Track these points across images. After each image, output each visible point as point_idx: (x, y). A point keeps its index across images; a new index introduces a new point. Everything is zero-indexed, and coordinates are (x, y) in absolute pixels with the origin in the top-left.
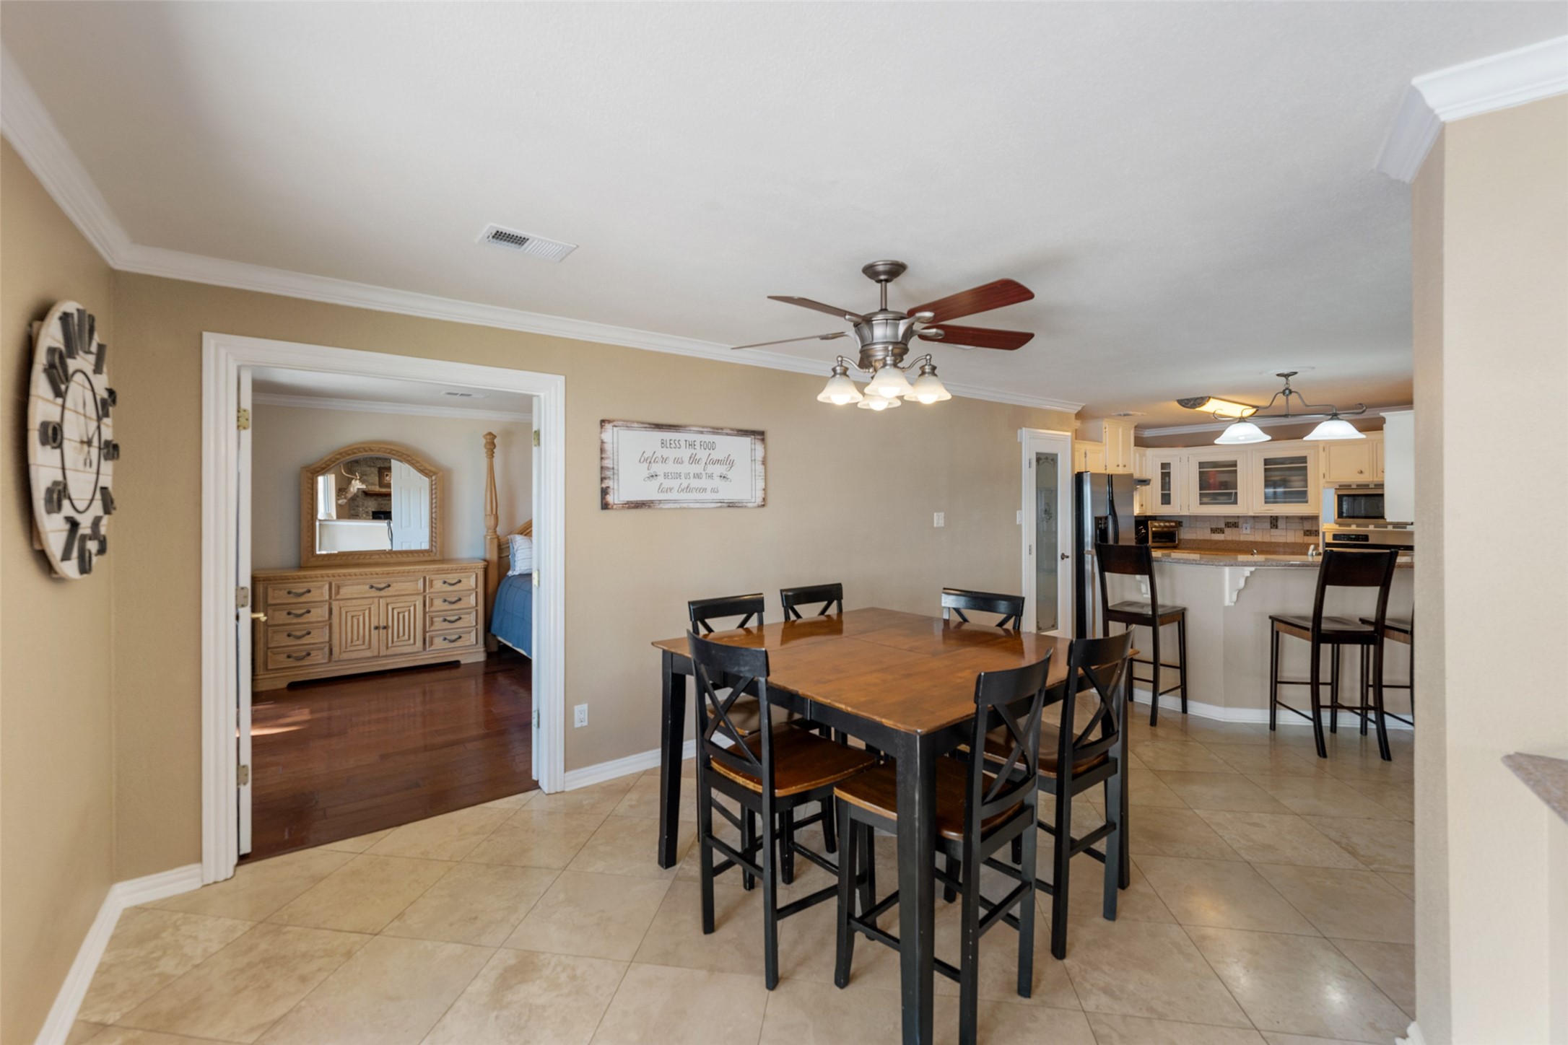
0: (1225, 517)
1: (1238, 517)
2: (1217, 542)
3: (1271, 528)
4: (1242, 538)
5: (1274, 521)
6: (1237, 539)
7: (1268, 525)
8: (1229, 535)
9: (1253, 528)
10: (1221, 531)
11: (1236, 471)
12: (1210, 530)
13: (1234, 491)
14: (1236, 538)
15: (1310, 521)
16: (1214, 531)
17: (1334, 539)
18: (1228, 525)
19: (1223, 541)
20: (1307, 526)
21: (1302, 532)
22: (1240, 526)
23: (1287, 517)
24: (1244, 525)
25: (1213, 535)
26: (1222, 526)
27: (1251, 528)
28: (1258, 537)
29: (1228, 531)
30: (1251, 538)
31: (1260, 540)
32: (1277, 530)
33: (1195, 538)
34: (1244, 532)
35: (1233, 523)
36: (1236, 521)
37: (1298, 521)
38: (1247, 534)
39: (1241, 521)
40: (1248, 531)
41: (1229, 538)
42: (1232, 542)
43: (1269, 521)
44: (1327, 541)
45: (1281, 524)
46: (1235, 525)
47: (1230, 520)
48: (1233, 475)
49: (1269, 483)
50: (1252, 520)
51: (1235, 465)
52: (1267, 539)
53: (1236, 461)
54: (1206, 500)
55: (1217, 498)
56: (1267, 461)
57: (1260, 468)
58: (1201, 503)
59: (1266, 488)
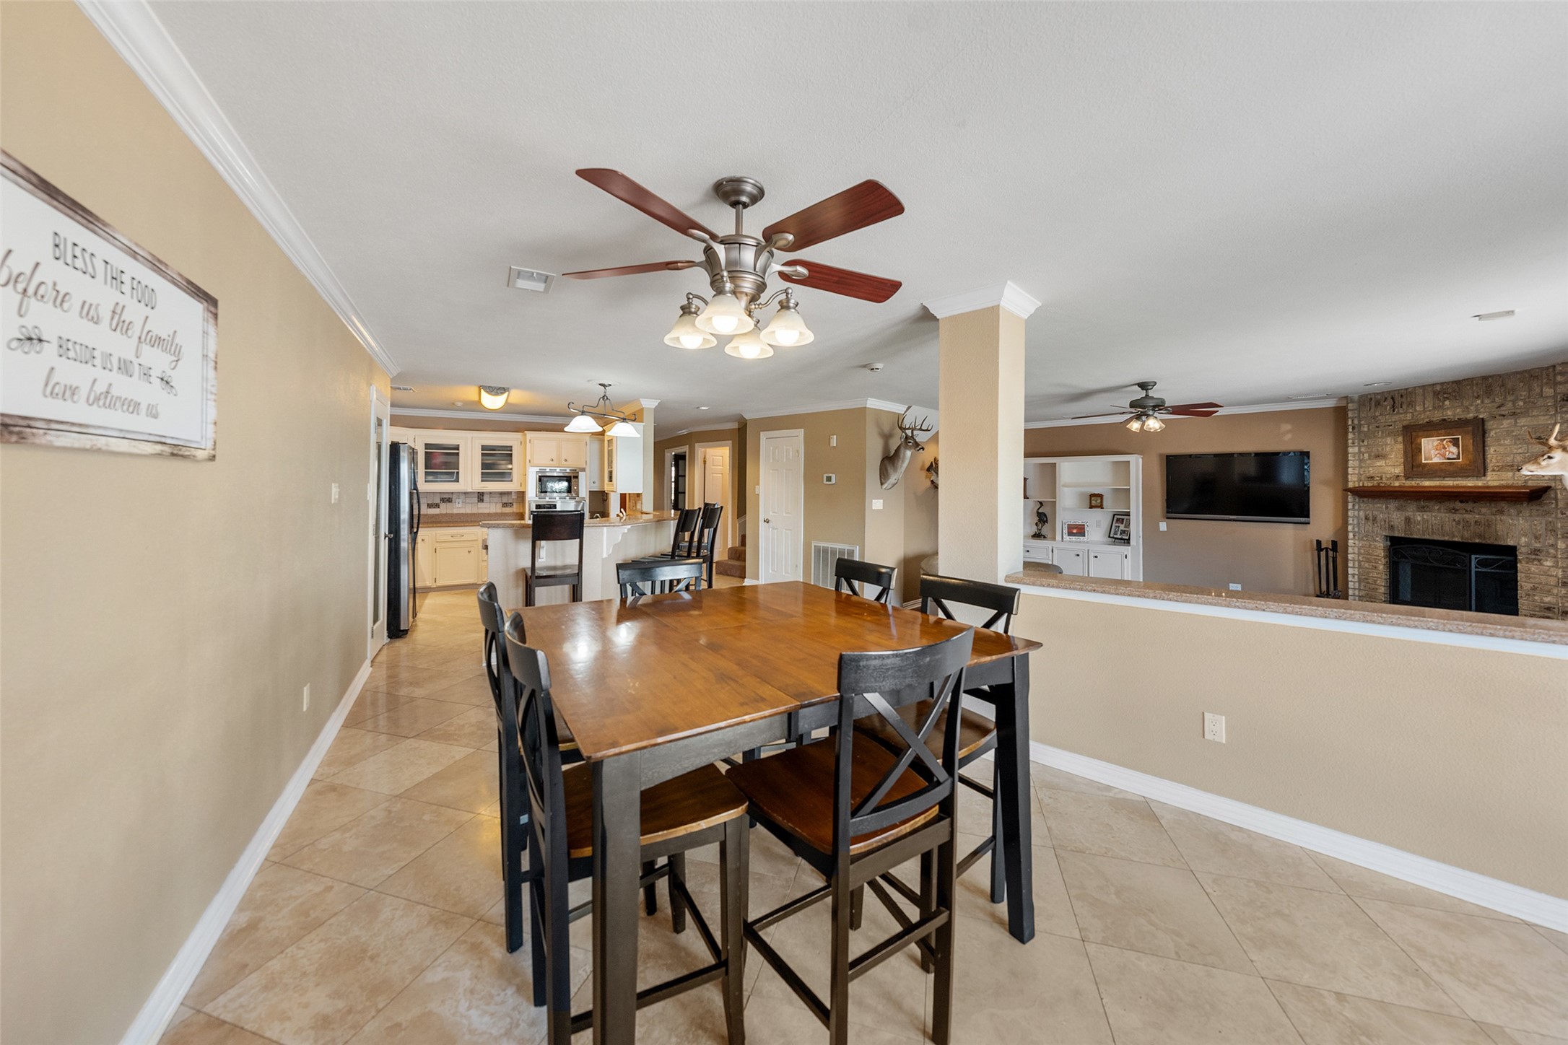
0: (440, 493)
1: (452, 493)
2: (433, 516)
3: (478, 502)
4: (455, 511)
5: (480, 496)
6: (451, 512)
7: (476, 500)
8: (444, 509)
9: (463, 502)
10: (437, 506)
11: (459, 453)
12: (427, 505)
13: (456, 471)
14: (449, 511)
15: (506, 496)
16: (430, 506)
18: (443, 500)
19: (438, 515)
20: (505, 500)
21: (501, 504)
22: (453, 501)
23: (490, 493)
24: (457, 500)
25: (430, 509)
26: (440, 501)
27: (461, 502)
28: (468, 510)
29: (443, 505)
30: (462, 511)
31: (470, 512)
32: (483, 504)
34: (457, 506)
35: (447, 499)
36: (450, 496)
37: (498, 496)
38: (459, 507)
39: (454, 497)
40: (460, 505)
41: (444, 512)
42: (446, 515)
43: (477, 496)
45: (486, 498)
46: (449, 500)
47: (444, 496)
48: (456, 457)
49: (484, 466)
50: (463, 496)
51: (458, 449)
52: (475, 511)
53: (459, 445)
54: (430, 478)
55: (439, 476)
56: (484, 448)
57: (478, 452)
58: (426, 481)
59: (482, 469)
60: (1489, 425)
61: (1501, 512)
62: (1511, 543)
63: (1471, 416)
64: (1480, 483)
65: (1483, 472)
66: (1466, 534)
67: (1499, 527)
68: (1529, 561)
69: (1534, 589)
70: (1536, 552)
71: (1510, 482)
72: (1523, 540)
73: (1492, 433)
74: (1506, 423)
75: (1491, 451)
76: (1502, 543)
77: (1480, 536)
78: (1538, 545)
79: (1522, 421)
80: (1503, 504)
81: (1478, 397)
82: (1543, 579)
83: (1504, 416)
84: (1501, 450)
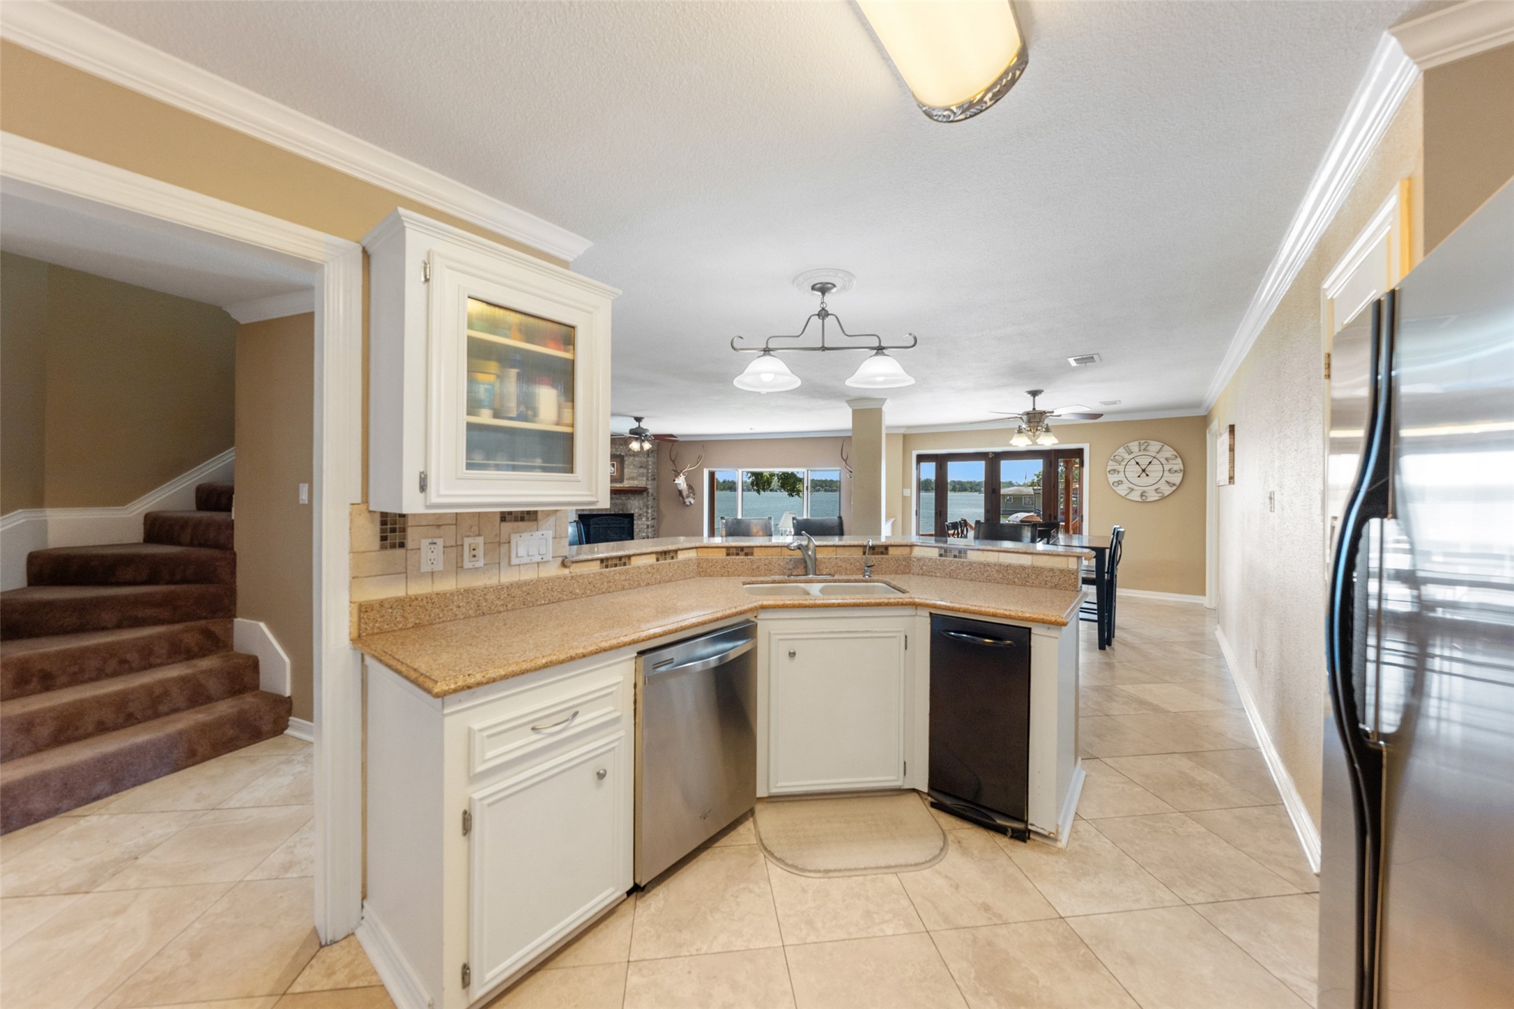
60: (626, 458)
61: (629, 499)
62: (632, 512)
63: (618, 453)
64: (622, 486)
65: (621, 480)
66: (617, 510)
67: (629, 506)
68: (638, 519)
69: (640, 531)
70: (640, 515)
71: (632, 485)
72: (637, 510)
73: (626, 463)
74: (631, 458)
75: (626, 470)
76: (629, 512)
77: (623, 510)
78: (641, 512)
79: (637, 459)
80: (630, 495)
81: (622, 445)
82: (642, 526)
83: (630, 455)
84: (629, 470)
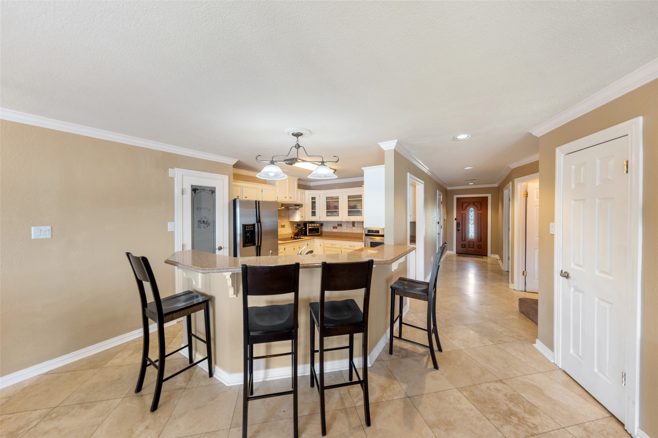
0: (338, 222)
1: (342, 222)
2: (335, 233)
3: (353, 226)
4: (343, 231)
6: (341, 231)
7: (351, 225)
9: (347, 227)
10: (337, 228)
11: (338, 201)
12: (332, 227)
13: (338, 210)
16: (335, 228)
17: (368, 232)
18: (338, 225)
19: (337, 232)
21: (362, 228)
23: (358, 222)
24: (344, 226)
25: (334, 229)
26: (336, 225)
27: (346, 226)
29: (339, 228)
30: (347, 231)
31: (349, 232)
32: (354, 228)
33: (327, 231)
34: (344, 228)
35: (340, 225)
37: (361, 223)
38: (345, 229)
40: (345, 228)
41: (339, 231)
42: (340, 233)
43: (352, 223)
44: (366, 233)
45: (355, 225)
48: (337, 203)
49: (350, 207)
50: (346, 223)
51: (338, 199)
52: (351, 231)
53: (338, 197)
54: (329, 214)
55: (334, 213)
56: (349, 197)
57: (347, 199)
58: (327, 216)
59: (348, 209)
